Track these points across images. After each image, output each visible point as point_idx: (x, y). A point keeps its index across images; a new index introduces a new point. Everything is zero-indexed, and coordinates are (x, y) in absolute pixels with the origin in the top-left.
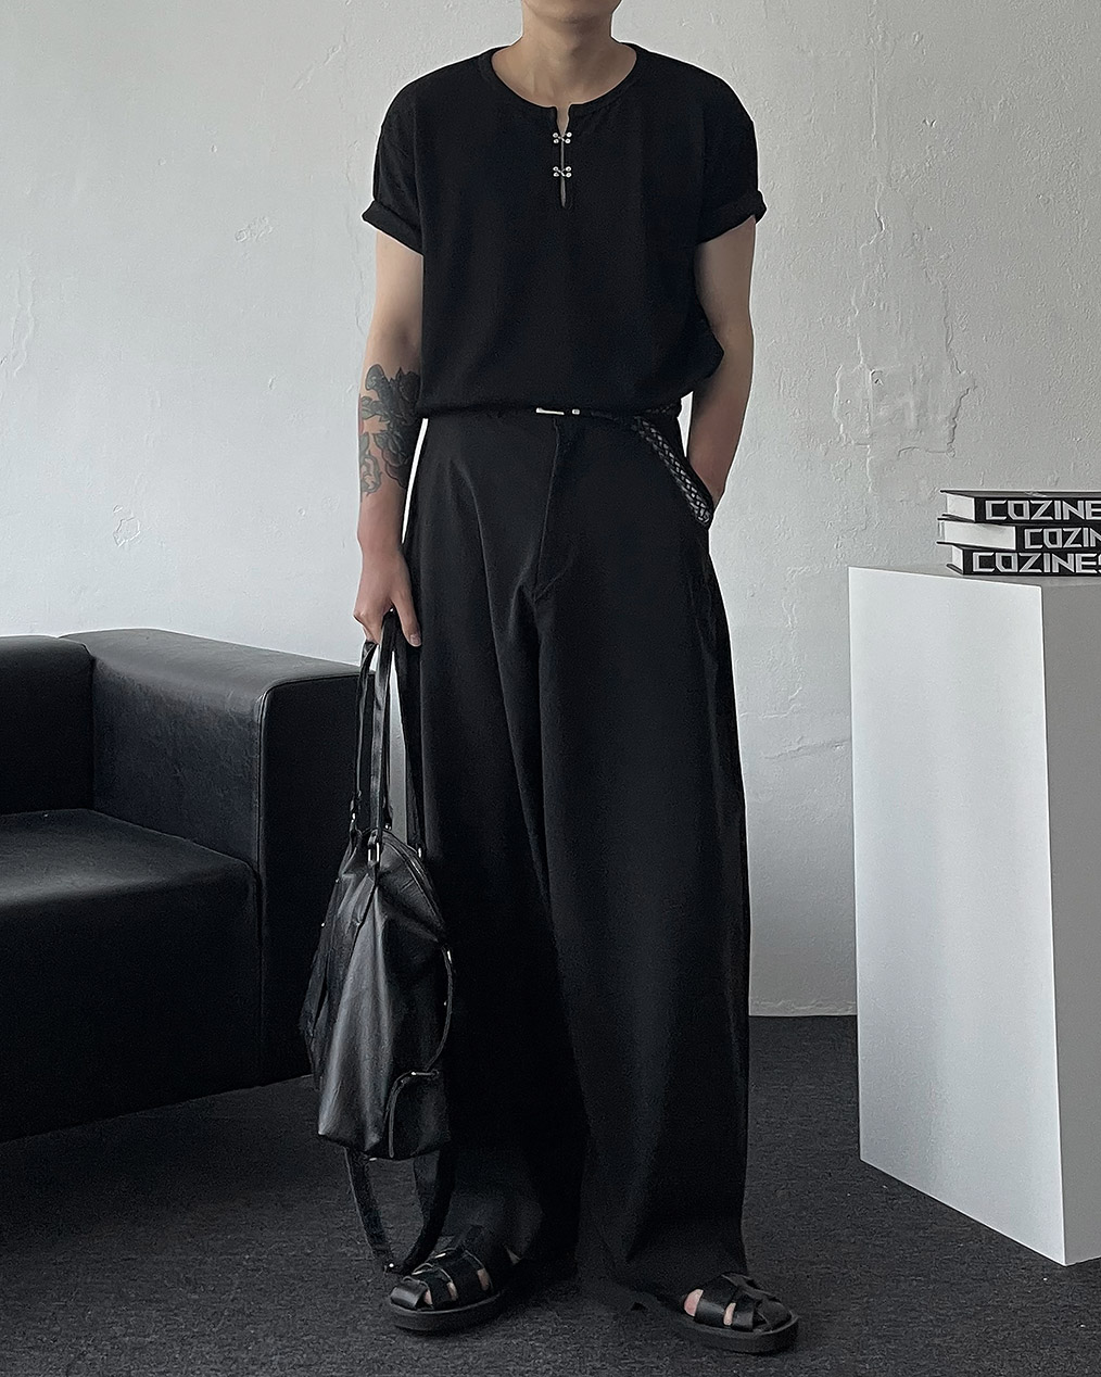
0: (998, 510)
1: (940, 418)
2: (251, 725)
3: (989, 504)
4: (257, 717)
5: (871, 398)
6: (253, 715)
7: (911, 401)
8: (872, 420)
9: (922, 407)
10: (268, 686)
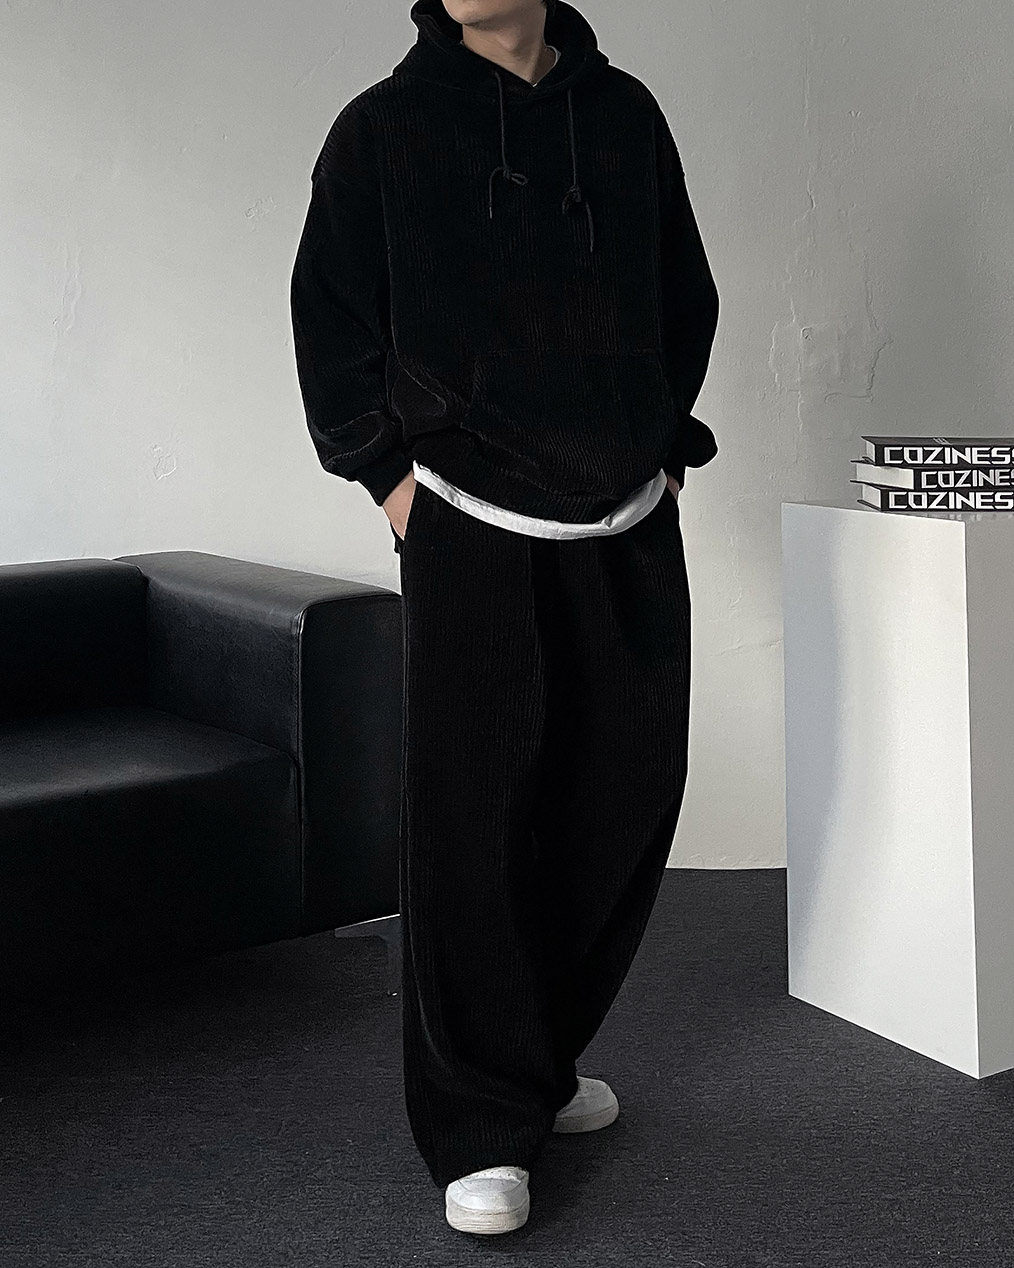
0: (894, 455)
2: (284, 636)
3: (887, 450)
4: (294, 632)
6: (292, 628)
9: (845, 359)
10: (305, 605)
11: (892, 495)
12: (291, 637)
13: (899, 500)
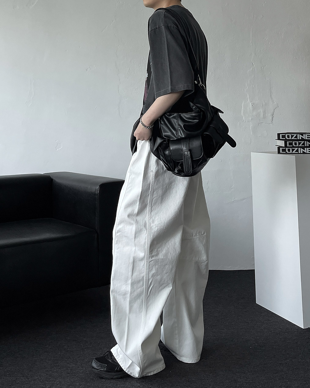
0: (283, 137)
1: (269, 114)
2: (93, 194)
3: (281, 135)
5: (251, 110)
6: (95, 192)
7: (261, 110)
8: (252, 115)
9: (264, 112)
10: (100, 184)
11: (281, 149)
12: (95, 194)
13: (283, 150)
